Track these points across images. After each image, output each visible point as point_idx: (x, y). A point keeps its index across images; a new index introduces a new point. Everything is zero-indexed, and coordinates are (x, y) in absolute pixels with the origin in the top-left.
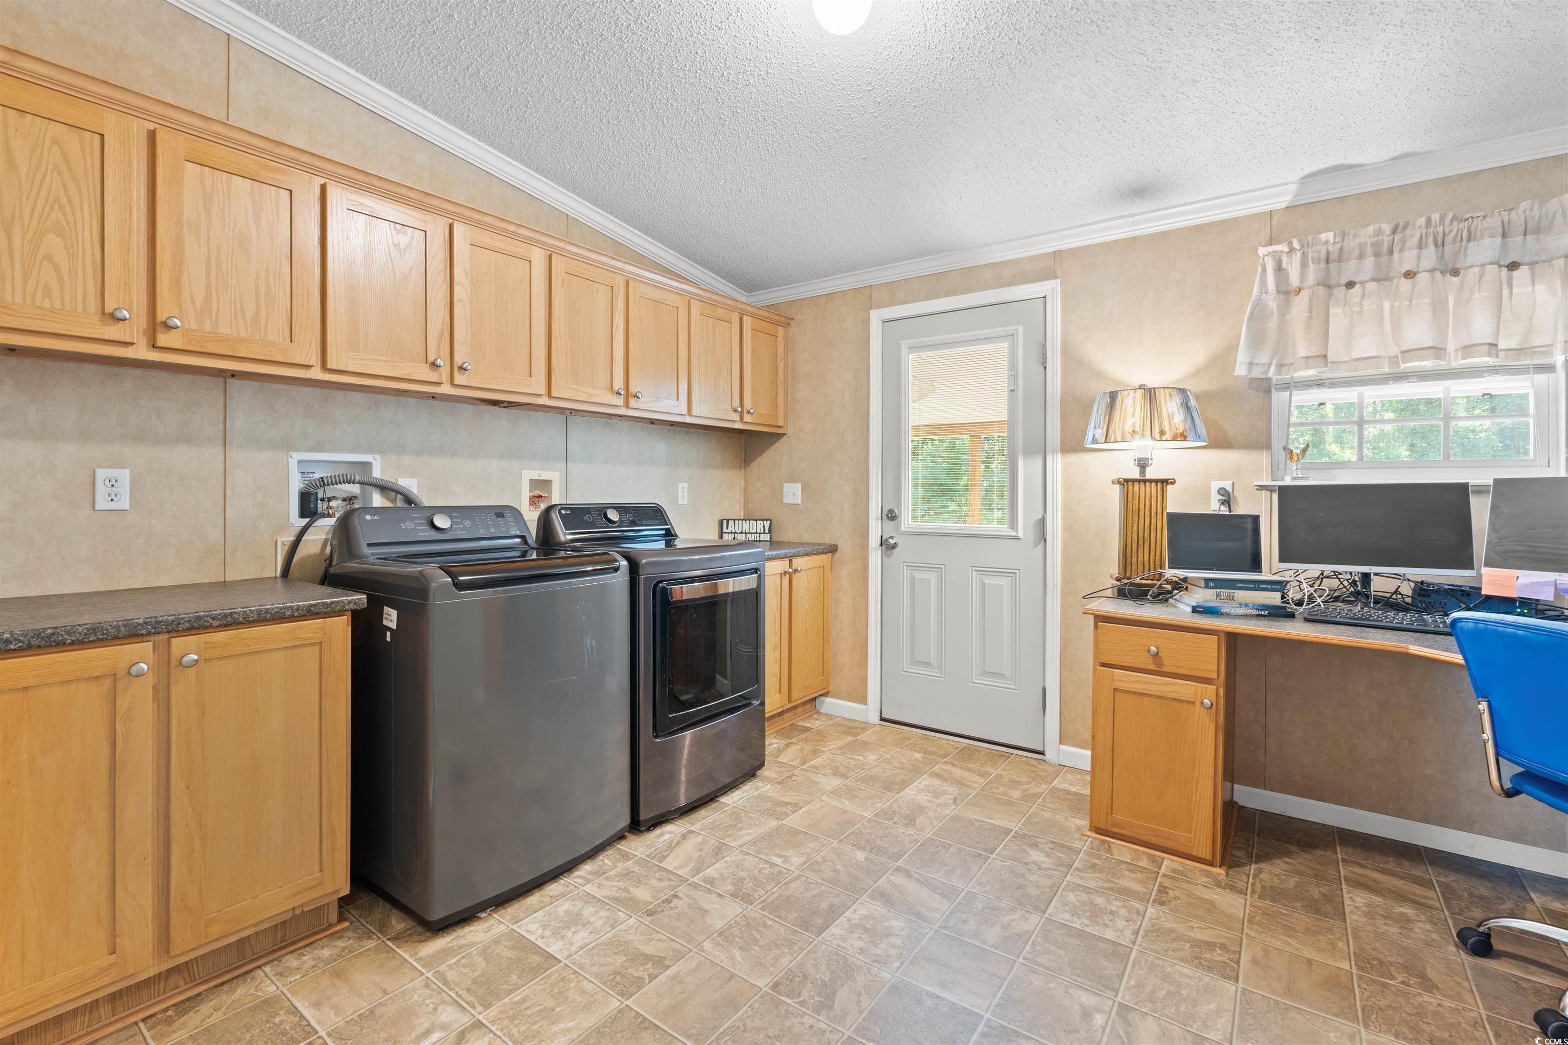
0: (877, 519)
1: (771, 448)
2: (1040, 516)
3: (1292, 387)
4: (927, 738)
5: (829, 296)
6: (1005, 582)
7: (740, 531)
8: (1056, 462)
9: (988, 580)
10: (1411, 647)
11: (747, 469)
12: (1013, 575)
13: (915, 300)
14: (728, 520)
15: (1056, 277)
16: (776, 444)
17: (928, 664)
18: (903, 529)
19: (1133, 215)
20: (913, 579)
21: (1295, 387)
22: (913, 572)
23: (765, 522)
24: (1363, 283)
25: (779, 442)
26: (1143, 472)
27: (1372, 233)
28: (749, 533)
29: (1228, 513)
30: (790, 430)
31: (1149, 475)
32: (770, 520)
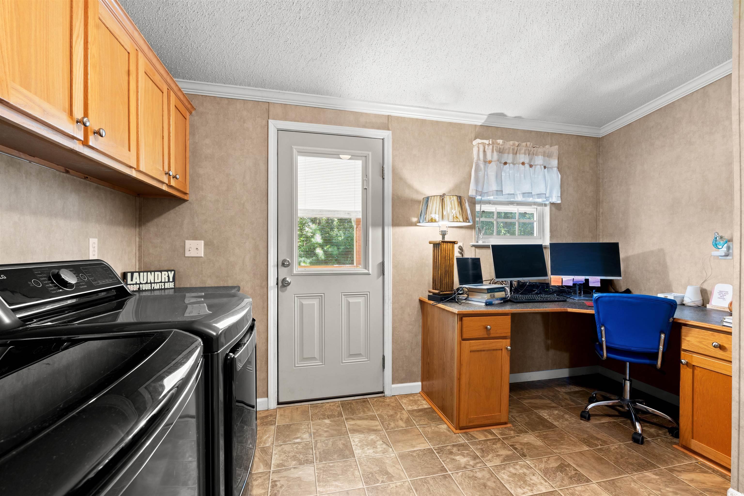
0: (274, 266)
1: (172, 211)
2: (381, 261)
3: (481, 203)
4: (316, 406)
5: (231, 101)
6: (361, 300)
7: (145, 282)
8: (389, 231)
9: (351, 300)
10: (568, 309)
11: (143, 228)
12: (366, 296)
13: (303, 121)
14: (132, 273)
15: (388, 129)
16: (177, 208)
17: (314, 358)
18: (295, 272)
19: (428, 108)
20: (302, 305)
21: (482, 203)
22: (302, 300)
23: (169, 272)
24: (509, 163)
25: (180, 206)
26: (443, 238)
27: (512, 144)
28: (154, 283)
29: (461, 257)
30: (191, 198)
31: (446, 239)
32: (174, 271)
